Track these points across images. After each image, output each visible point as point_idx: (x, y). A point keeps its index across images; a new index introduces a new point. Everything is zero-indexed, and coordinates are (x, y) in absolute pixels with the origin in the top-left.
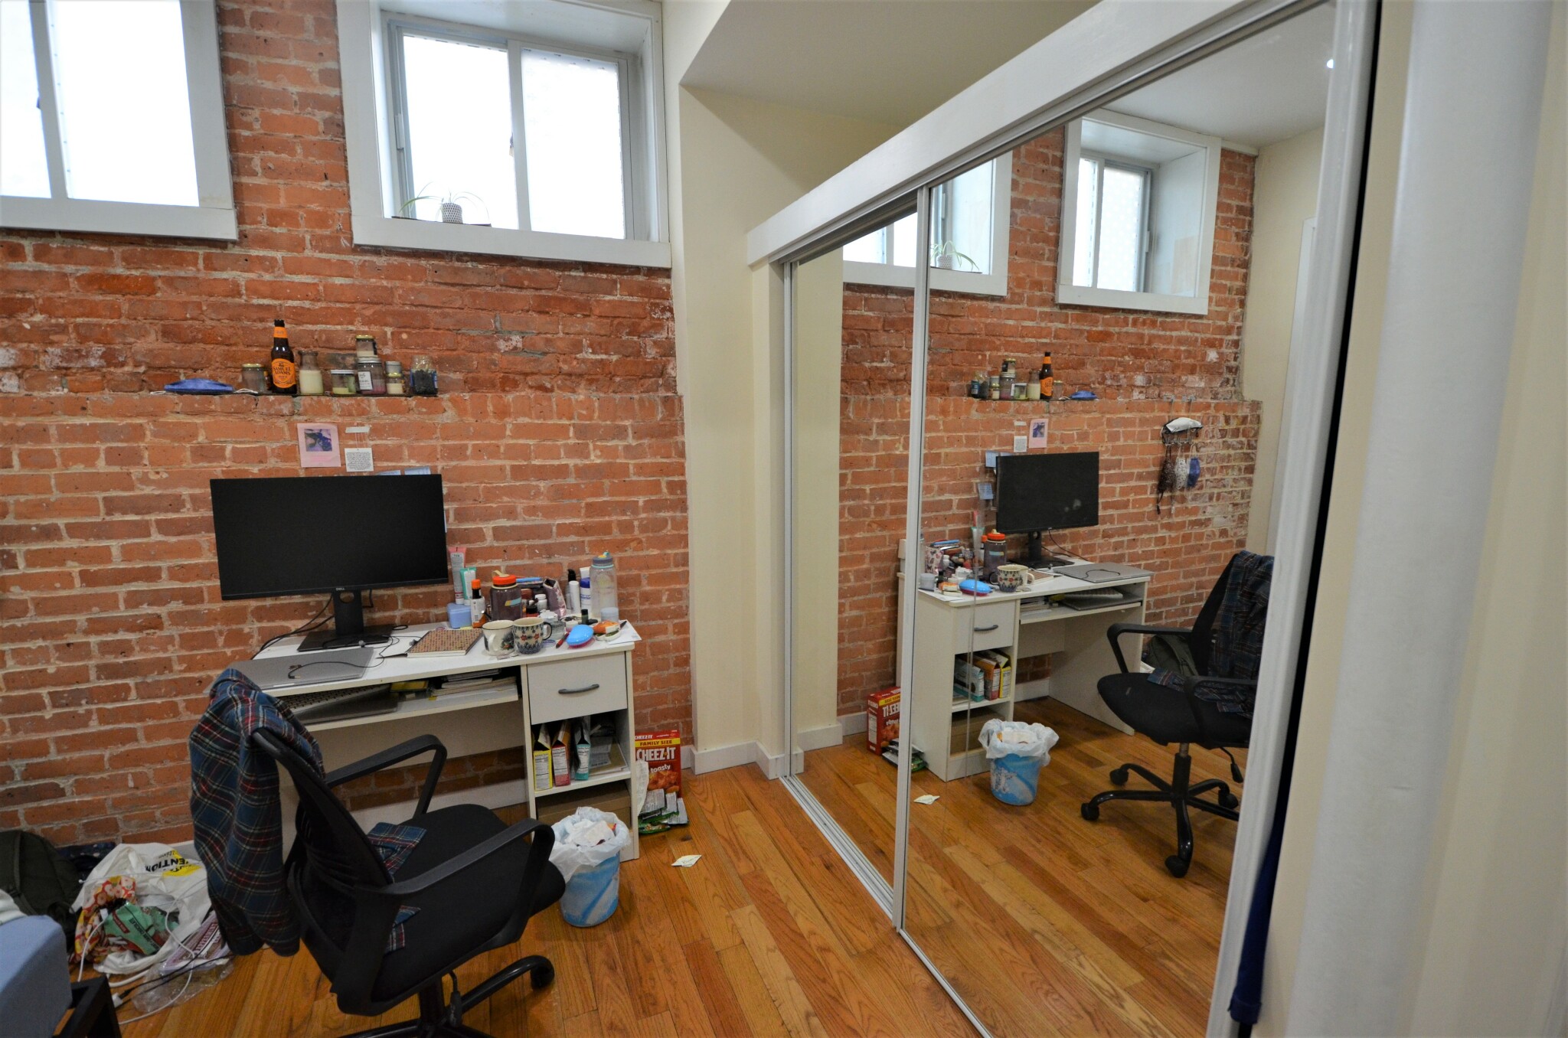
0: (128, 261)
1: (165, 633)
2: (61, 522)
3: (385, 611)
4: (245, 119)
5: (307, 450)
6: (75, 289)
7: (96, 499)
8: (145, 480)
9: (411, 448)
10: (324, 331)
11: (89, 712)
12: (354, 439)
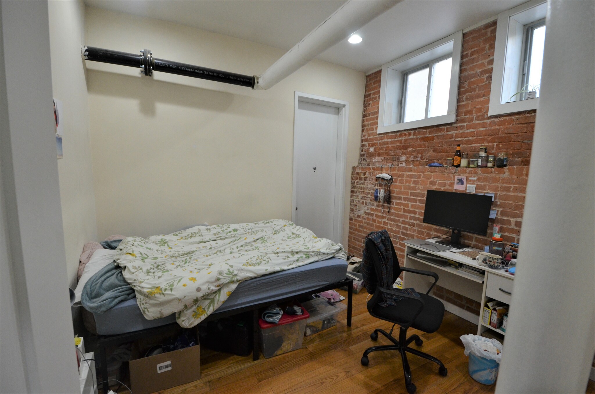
0: (430, 133)
1: (415, 228)
2: (402, 196)
3: (469, 241)
4: (464, 85)
5: (457, 184)
6: (419, 142)
7: (409, 192)
8: (419, 189)
9: (489, 186)
10: (474, 146)
11: (398, 242)
12: (471, 182)
